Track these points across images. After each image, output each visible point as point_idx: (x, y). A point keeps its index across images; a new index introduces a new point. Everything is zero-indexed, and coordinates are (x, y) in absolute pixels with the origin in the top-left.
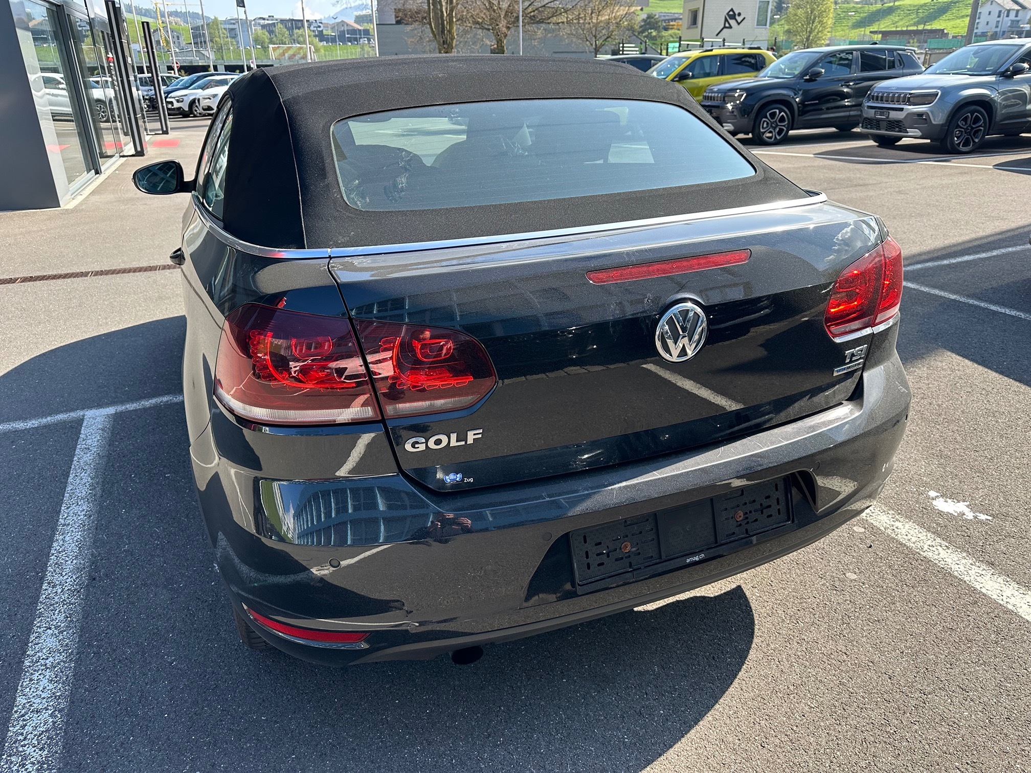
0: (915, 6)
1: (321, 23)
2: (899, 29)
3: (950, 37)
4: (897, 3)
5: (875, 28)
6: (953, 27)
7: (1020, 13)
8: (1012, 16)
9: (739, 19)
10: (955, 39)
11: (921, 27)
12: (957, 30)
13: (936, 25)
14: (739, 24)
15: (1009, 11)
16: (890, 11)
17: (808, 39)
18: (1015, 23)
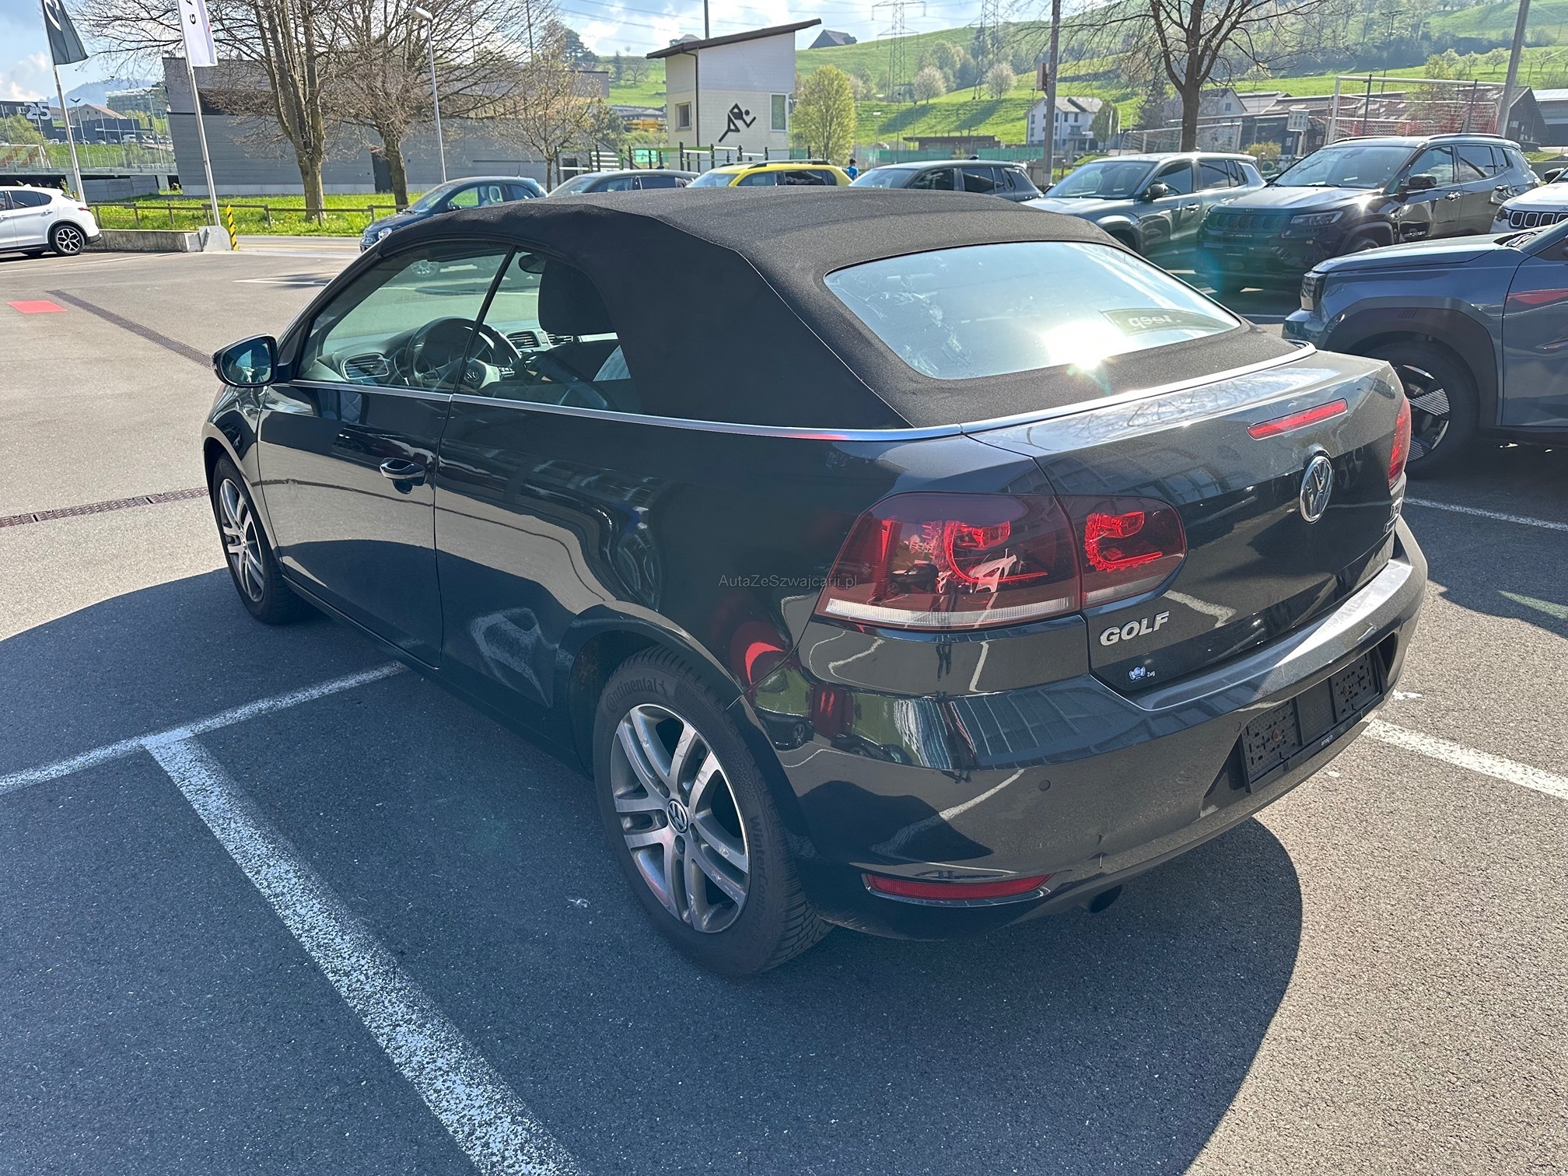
0: (953, 105)
2: (938, 135)
3: (1003, 145)
4: (931, 101)
5: (908, 132)
6: (1004, 134)
7: (1080, 117)
8: (1071, 118)
9: (748, 119)
10: (1008, 149)
11: (965, 133)
12: (1009, 138)
13: (983, 131)
14: (748, 126)
15: (1066, 114)
16: (924, 111)
17: (826, 146)
18: (1076, 130)
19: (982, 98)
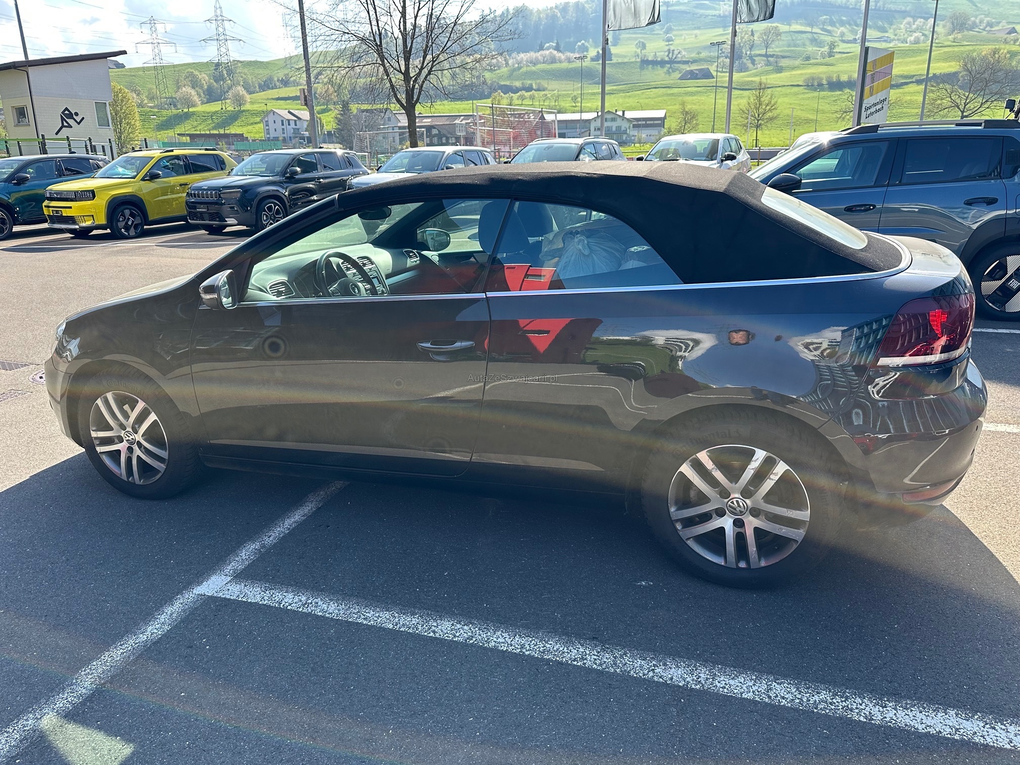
0: (208, 113)
2: (202, 132)
3: (250, 140)
4: (191, 110)
6: (249, 132)
7: (298, 123)
8: (292, 123)
10: (255, 142)
12: (253, 135)
15: (289, 121)
18: (296, 131)
19: (228, 109)
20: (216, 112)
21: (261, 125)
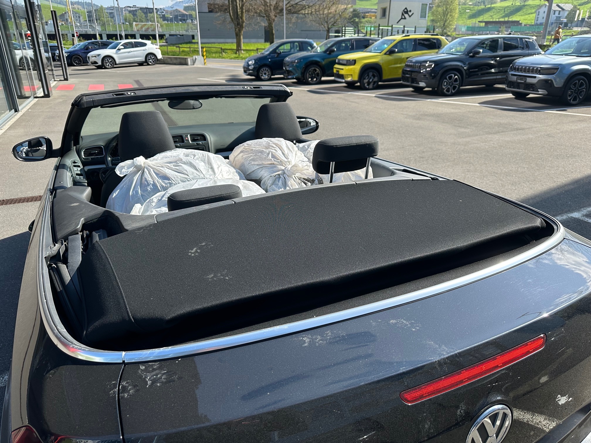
0: (502, 7)
1: (164, 10)
2: (494, 20)
3: (523, 25)
4: (493, 6)
5: (480, 19)
7: (561, 13)
8: (557, 13)
10: (525, 27)
11: (506, 19)
12: (526, 21)
13: (514, 18)
15: (555, 11)
16: (489, 9)
17: (444, 25)
18: (558, 18)
19: (516, 4)
20: (508, 7)
21: (534, 15)
